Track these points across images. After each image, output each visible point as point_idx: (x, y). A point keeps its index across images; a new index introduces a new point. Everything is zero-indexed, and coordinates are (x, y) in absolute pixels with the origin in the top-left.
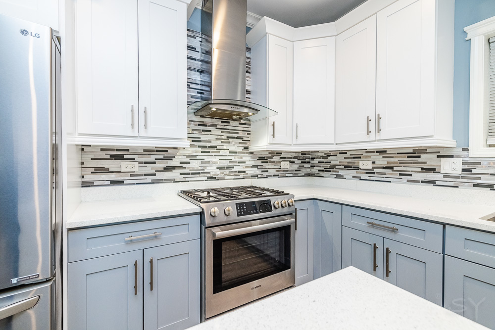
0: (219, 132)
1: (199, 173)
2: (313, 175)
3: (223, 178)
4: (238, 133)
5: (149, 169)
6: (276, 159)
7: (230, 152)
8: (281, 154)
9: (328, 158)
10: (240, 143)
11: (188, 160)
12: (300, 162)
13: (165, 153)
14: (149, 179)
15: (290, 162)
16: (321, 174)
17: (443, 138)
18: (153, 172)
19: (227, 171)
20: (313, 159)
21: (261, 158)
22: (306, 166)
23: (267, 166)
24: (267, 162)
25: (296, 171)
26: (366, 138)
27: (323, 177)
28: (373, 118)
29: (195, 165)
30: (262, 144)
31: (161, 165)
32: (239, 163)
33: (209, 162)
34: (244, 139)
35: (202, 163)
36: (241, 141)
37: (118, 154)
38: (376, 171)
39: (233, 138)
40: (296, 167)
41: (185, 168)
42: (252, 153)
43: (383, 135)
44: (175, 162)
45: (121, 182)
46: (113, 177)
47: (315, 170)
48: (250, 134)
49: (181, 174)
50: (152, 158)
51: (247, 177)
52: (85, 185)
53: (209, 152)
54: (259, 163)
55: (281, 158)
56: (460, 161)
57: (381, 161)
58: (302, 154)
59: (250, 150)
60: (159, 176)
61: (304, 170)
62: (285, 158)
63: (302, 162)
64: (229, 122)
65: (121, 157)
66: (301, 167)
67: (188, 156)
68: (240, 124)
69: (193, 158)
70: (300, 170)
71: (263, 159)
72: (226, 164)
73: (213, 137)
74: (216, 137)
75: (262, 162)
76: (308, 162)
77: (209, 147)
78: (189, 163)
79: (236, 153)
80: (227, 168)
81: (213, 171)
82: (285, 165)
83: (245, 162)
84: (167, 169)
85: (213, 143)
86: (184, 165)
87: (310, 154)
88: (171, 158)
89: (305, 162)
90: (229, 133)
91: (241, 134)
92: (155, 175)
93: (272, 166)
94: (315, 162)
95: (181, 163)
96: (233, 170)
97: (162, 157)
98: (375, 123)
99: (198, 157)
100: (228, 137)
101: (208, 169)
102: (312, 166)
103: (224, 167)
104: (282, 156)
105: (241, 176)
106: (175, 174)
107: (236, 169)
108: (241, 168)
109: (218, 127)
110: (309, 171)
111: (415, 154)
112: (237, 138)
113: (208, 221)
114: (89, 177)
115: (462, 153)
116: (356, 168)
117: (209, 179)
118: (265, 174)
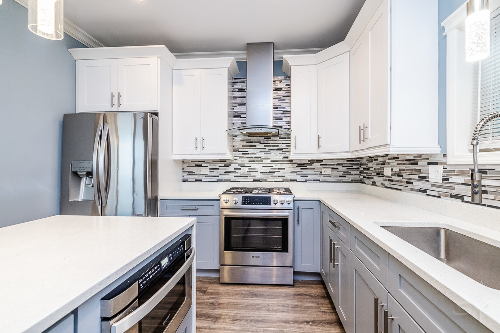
0: (262, 146)
1: (247, 176)
2: (361, 181)
3: (266, 181)
4: (278, 146)
5: (216, 173)
6: (316, 165)
7: (272, 161)
8: (322, 161)
9: (368, 165)
10: (280, 153)
11: (240, 167)
12: (345, 169)
13: (226, 163)
14: (216, 179)
15: (333, 168)
16: (367, 181)
18: (218, 175)
19: (270, 175)
20: (361, 165)
21: (299, 165)
22: (352, 172)
23: (305, 172)
24: (307, 169)
25: (340, 176)
27: (366, 183)
29: (245, 170)
31: (222, 170)
32: (279, 169)
33: (255, 169)
34: (284, 150)
35: (249, 169)
36: (281, 152)
37: (199, 164)
38: (394, 178)
39: (275, 150)
40: (341, 173)
41: (238, 173)
42: (291, 161)
43: (370, 144)
44: (231, 169)
45: (200, 180)
46: (197, 177)
47: (362, 177)
48: (289, 146)
49: (235, 176)
50: (217, 166)
51: (287, 181)
52: (185, 181)
53: (255, 161)
54: (299, 169)
55: (321, 165)
58: (348, 161)
59: (290, 159)
60: (222, 177)
61: (351, 176)
62: (327, 165)
63: (348, 169)
64: (271, 138)
65: (200, 166)
66: (347, 173)
67: (239, 164)
68: (280, 138)
69: (243, 165)
70: (346, 176)
71: (302, 166)
72: (268, 170)
73: (258, 150)
74: (260, 150)
75: (302, 169)
76: (356, 169)
77: (255, 157)
78: (240, 169)
79: (277, 161)
80: (269, 173)
81: (259, 176)
82: (327, 171)
83: (285, 169)
84: (226, 173)
85: (259, 154)
86: (237, 171)
87: (359, 161)
88: (228, 166)
89: (353, 169)
90: (270, 146)
91: (281, 146)
92: (219, 176)
93: (312, 172)
94: (362, 168)
95: (235, 169)
96: (274, 175)
97: (223, 165)
99: (246, 165)
100: (269, 150)
101: (253, 174)
102: (361, 173)
103: (267, 173)
104: (323, 163)
105: (281, 179)
106: (231, 176)
107: (277, 174)
108: (281, 173)
109: (262, 142)
111: (415, 160)
112: (277, 150)
113: (224, 205)
114: (186, 177)
115: (444, 160)
116: (383, 175)
117: (255, 180)
118: (304, 179)
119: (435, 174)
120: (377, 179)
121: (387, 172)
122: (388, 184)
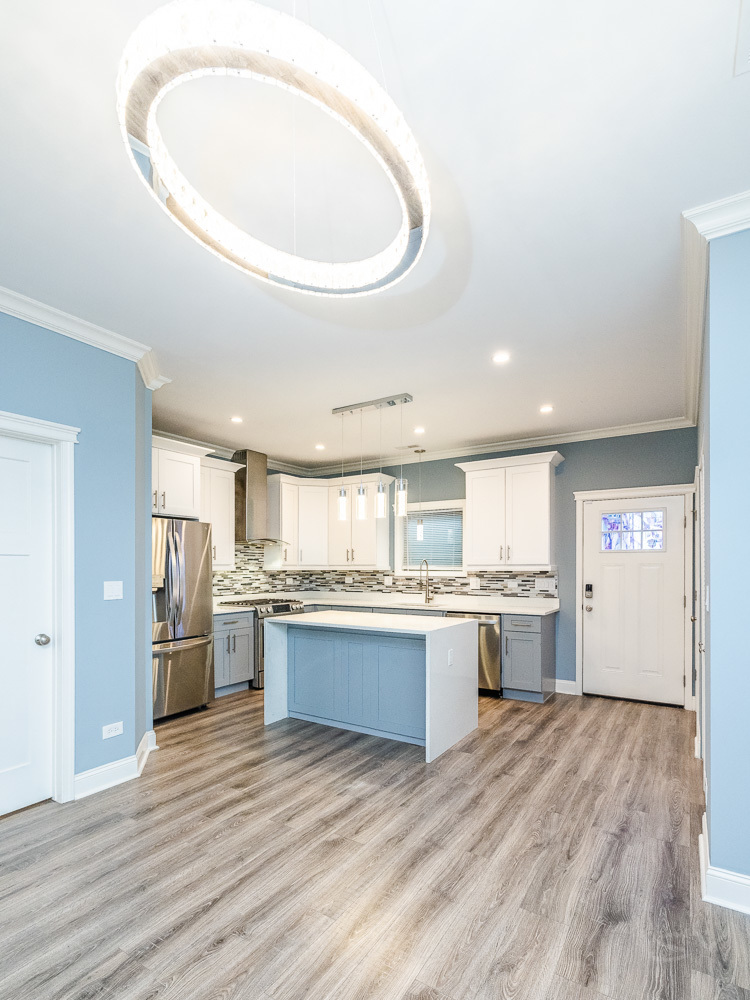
0: (242, 555)
2: (311, 589)
3: (245, 593)
4: (255, 556)
6: (282, 576)
7: (250, 572)
8: (287, 572)
9: (323, 575)
10: (256, 563)
12: (301, 578)
15: (293, 579)
16: (319, 588)
17: (382, 565)
19: (248, 587)
20: (311, 575)
21: (271, 576)
22: (306, 581)
23: (276, 582)
24: (276, 579)
25: (298, 586)
26: (347, 563)
27: (320, 590)
28: (350, 552)
29: (227, 582)
30: (275, 564)
32: (256, 580)
33: (235, 581)
34: (259, 560)
35: (231, 580)
38: (354, 584)
40: (298, 583)
42: (265, 572)
43: (356, 562)
44: (214, 581)
47: (313, 585)
48: (264, 556)
49: (218, 590)
51: (262, 592)
53: (236, 572)
54: (270, 580)
55: (286, 575)
56: (391, 578)
57: (358, 578)
58: (303, 572)
59: (264, 569)
61: (304, 585)
62: (289, 575)
66: (302, 582)
67: (222, 576)
69: (226, 577)
70: (301, 586)
71: (273, 576)
72: (247, 581)
74: (241, 560)
75: (273, 579)
76: (307, 578)
77: (236, 568)
79: (254, 572)
80: (248, 584)
81: (238, 586)
82: (290, 581)
83: (260, 580)
85: (239, 565)
86: (220, 583)
87: (309, 572)
89: (305, 578)
90: (249, 556)
91: (257, 556)
93: (280, 582)
94: (314, 578)
95: (218, 581)
96: (252, 586)
98: (350, 555)
101: (235, 586)
102: (311, 582)
103: (246, 584)
105: (257, 591)
107: (254, 585)
108: (257, 584)
110: (308, 586)
111: (374, 573)
112: (254, 560)
113: (260, 615)
115: (391, 573)
116: (343, 583)
117: (236, 593)
118: (275, 589)
119: (388, 581)
120: (334, 586)
121: (348, 580)
122: (349, 589)
